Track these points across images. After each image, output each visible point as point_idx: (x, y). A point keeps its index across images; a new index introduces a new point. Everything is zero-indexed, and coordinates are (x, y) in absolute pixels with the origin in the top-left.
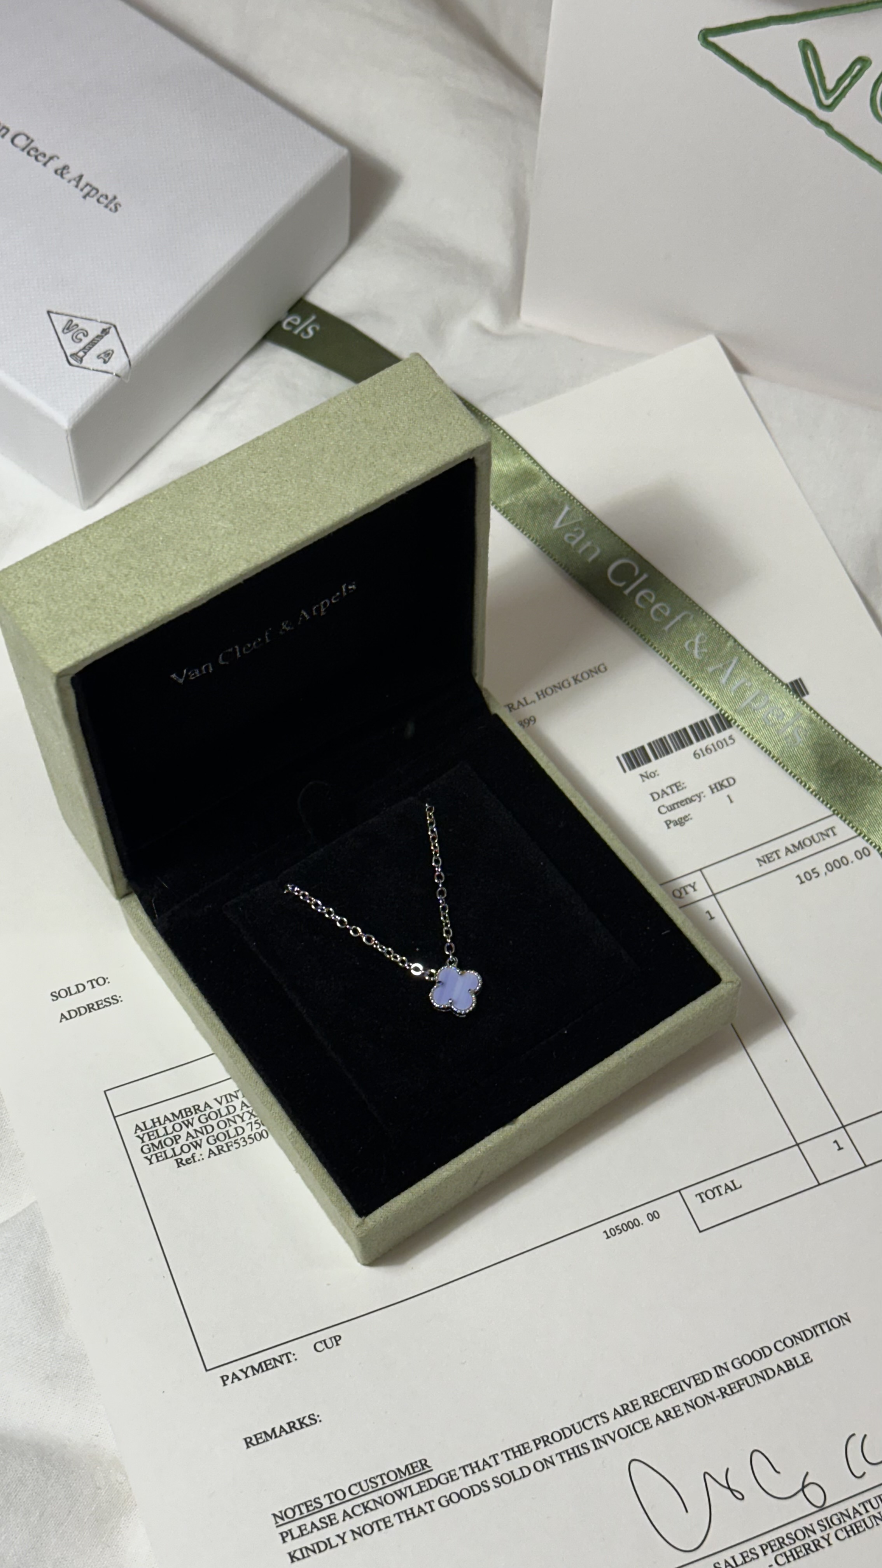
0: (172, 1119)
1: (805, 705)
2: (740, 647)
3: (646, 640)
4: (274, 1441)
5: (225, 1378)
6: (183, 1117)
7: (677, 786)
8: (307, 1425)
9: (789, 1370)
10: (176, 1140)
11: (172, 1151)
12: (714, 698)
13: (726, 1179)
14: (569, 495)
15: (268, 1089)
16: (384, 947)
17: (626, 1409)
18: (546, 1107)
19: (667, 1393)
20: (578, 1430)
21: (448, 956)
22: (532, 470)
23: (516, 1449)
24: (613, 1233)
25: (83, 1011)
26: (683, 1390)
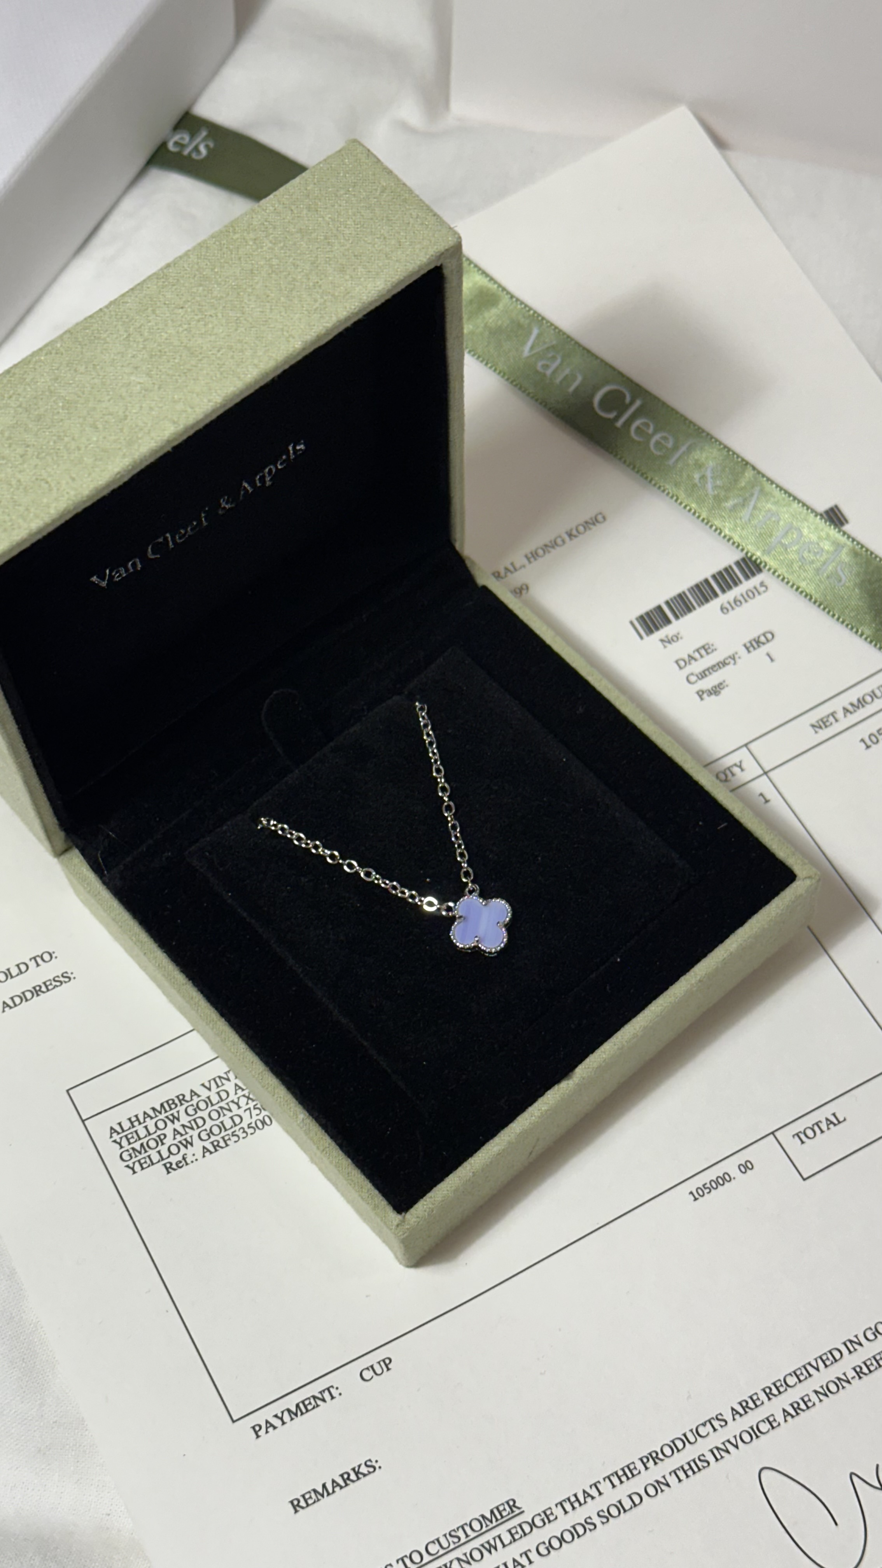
0: (153, 1115)
1: (846, 536)
2: (760, 475)
3: (649, 479)
4: (326, 1500)
5: (257, 1428)
6: (166, 1111)
7: (706, 649)
8: (365, 1475)
10: (161, 1140)
11: (157, 1155)
12: (736, 538)
13: (826, 1112)
14: (536, 315)
15: (267, 1069)
16: (387, 882)
17: (746, 1407)
18: (607, 1053)
19: (792, 1380)
20: (692, 1439)
21: (467, 883)
22: (488, 289)
23: (620, 1473)
24: (701, 1193)
25: (28, 995)
26: (810, 1375)
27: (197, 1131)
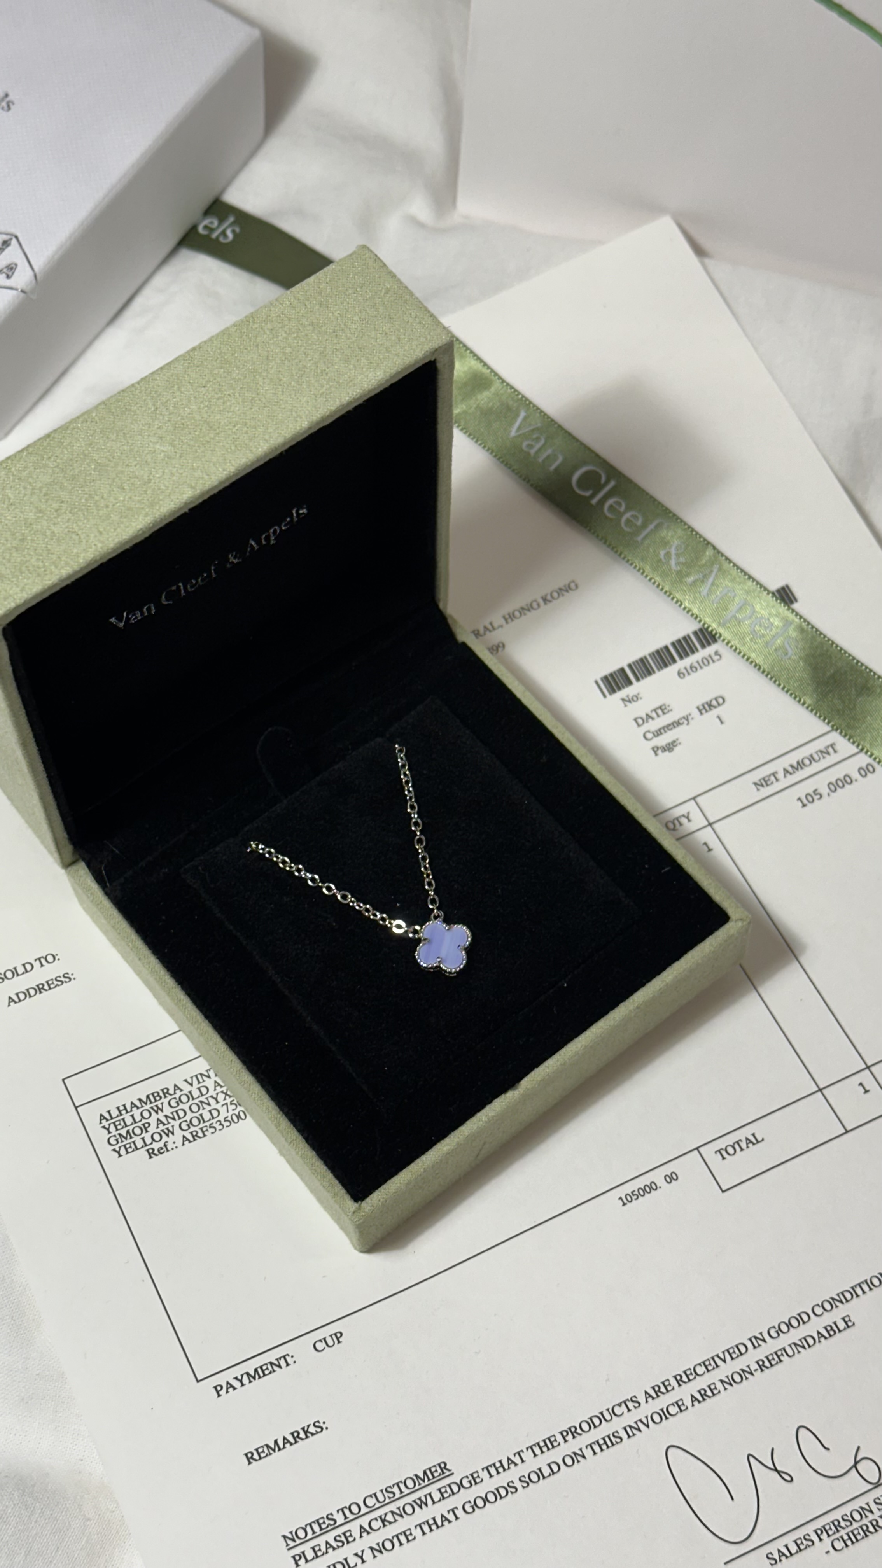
0: (139, 1105)
1: (794, 613)
2: (720, 555)
3: (619, 553)
4: (277, 1455)
5: (219, 1388)
6: (151, 1103)
7: (663, 709)
8: (313, 1434)
9: (830, 1336)
10: (146, 1128)
11: (142, 1141)
12: (695, 611)
13: (747, 1132)
14: (524, 399)
15: (245, 1067)
16: (362, 905)
17: (658, 1392)
18: (551, 1068)
19: (701, 1370)
20: (608, 1417)
21: (433, 910)
22: (482, 374)
23: (542, 1444)
24: (629, 1199)
25: (32, 992)
26: (717, 1366)
27: (178, 1122)
